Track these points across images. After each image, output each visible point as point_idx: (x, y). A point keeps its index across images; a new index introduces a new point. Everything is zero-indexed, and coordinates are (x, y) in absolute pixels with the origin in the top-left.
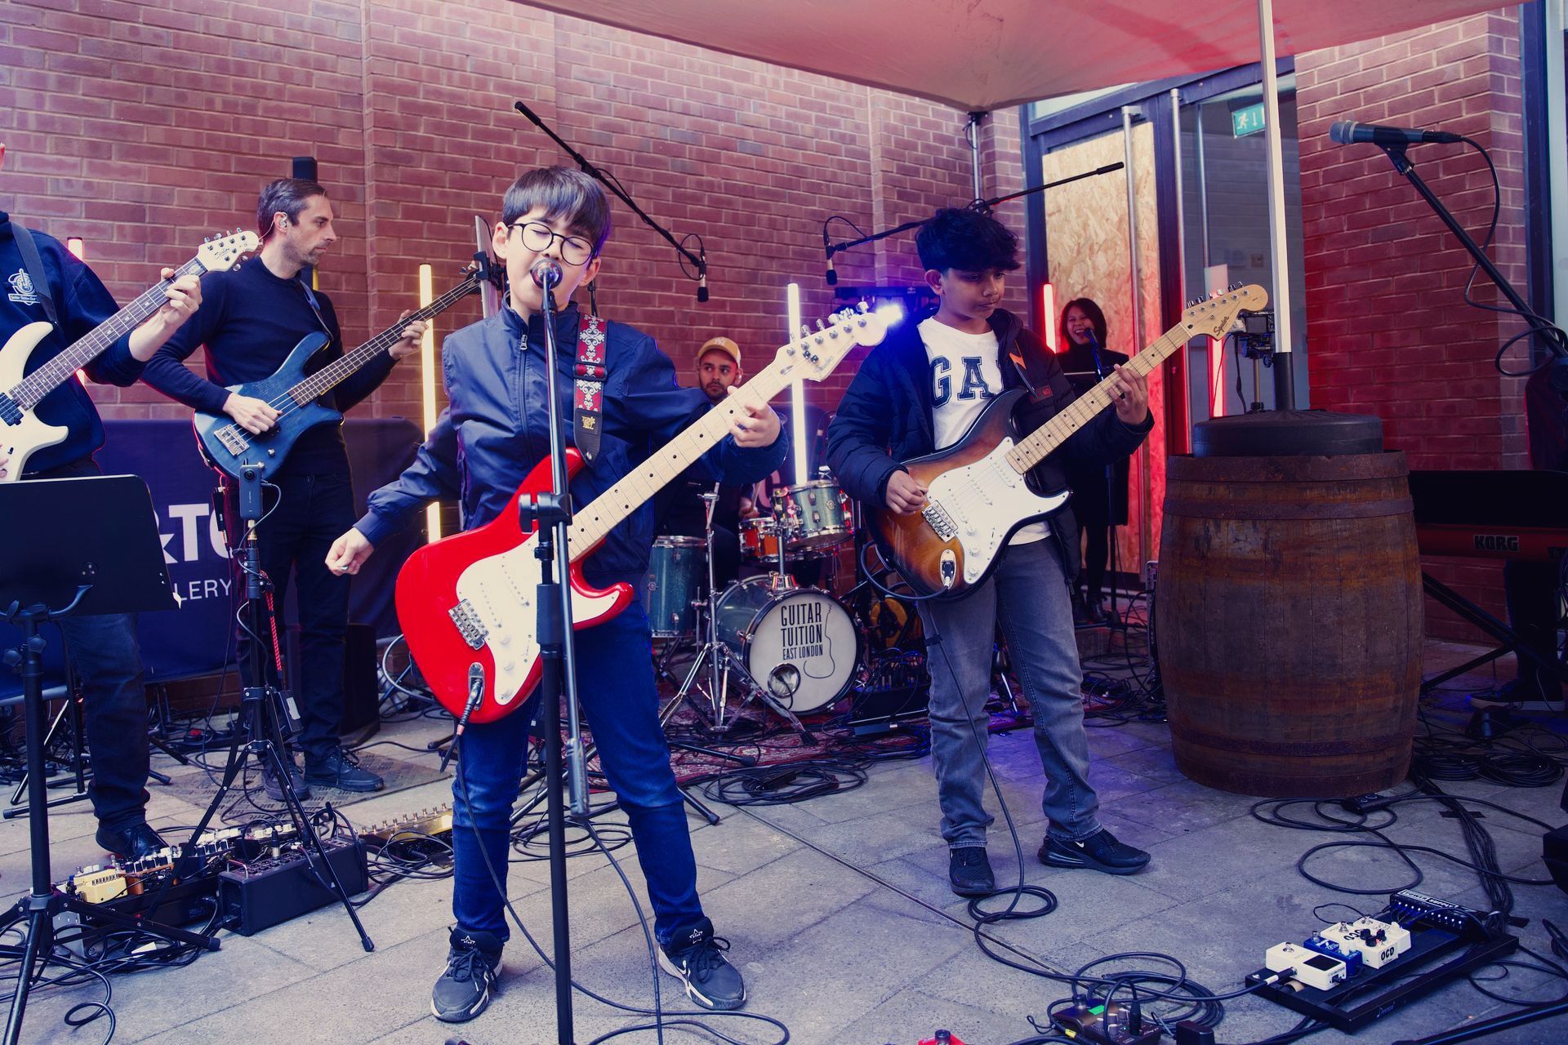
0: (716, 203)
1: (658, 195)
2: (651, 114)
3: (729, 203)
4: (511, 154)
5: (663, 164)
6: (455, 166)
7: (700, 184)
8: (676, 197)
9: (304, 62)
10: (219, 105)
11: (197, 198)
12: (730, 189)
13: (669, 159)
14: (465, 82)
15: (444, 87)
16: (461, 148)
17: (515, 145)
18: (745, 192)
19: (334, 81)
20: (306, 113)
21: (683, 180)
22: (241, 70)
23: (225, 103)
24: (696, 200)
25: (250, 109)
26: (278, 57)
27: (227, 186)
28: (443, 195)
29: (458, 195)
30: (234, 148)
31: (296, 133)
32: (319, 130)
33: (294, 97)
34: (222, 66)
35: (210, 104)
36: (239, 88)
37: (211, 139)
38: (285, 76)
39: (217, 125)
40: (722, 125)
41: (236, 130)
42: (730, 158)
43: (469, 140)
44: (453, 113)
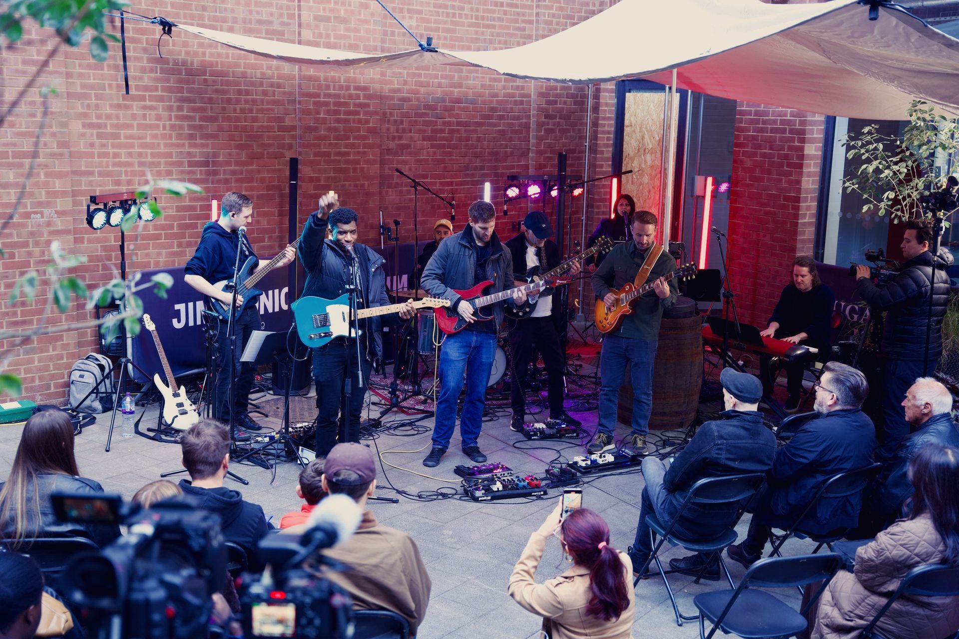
0: (452, 132)
1: (425, 131)
2: (422, 90)
3: (458, 131)
4: (360, 121)
5: (427, 115)
6: (336, 129)
7: (444, 123)
8: (433, 131)
9: (272, 85)
10: (238, 111)
11: (230, 154)
12: (459, 124)
13: (430, 112)
14: (341, 88)
15: (332, 91)
16: (338, 121)
17: (361, 116)
18: (466, 124)
19: (285, 93)
20: (273, 110)
21: (436, 122)
22: (247, 93)
23: (241, 109)
24: (442, 131)
25: (251, 111)
26: (262, 84)
27: (240, 147)
28: (330, 144)
29: (336, 144)
30: (244, 129)
31: (270, 120)
32: (278, 117)
33: (269, 103)
34: (240, 92)
35: (235, 110)
36: (246, 101)
37: (236, 127)
38: (265, 93)
39: (238, 119)
40: (456, 90)
41: (245, 121)
42: (460, 108)
43: (342, 116)
44: (335, 104)
